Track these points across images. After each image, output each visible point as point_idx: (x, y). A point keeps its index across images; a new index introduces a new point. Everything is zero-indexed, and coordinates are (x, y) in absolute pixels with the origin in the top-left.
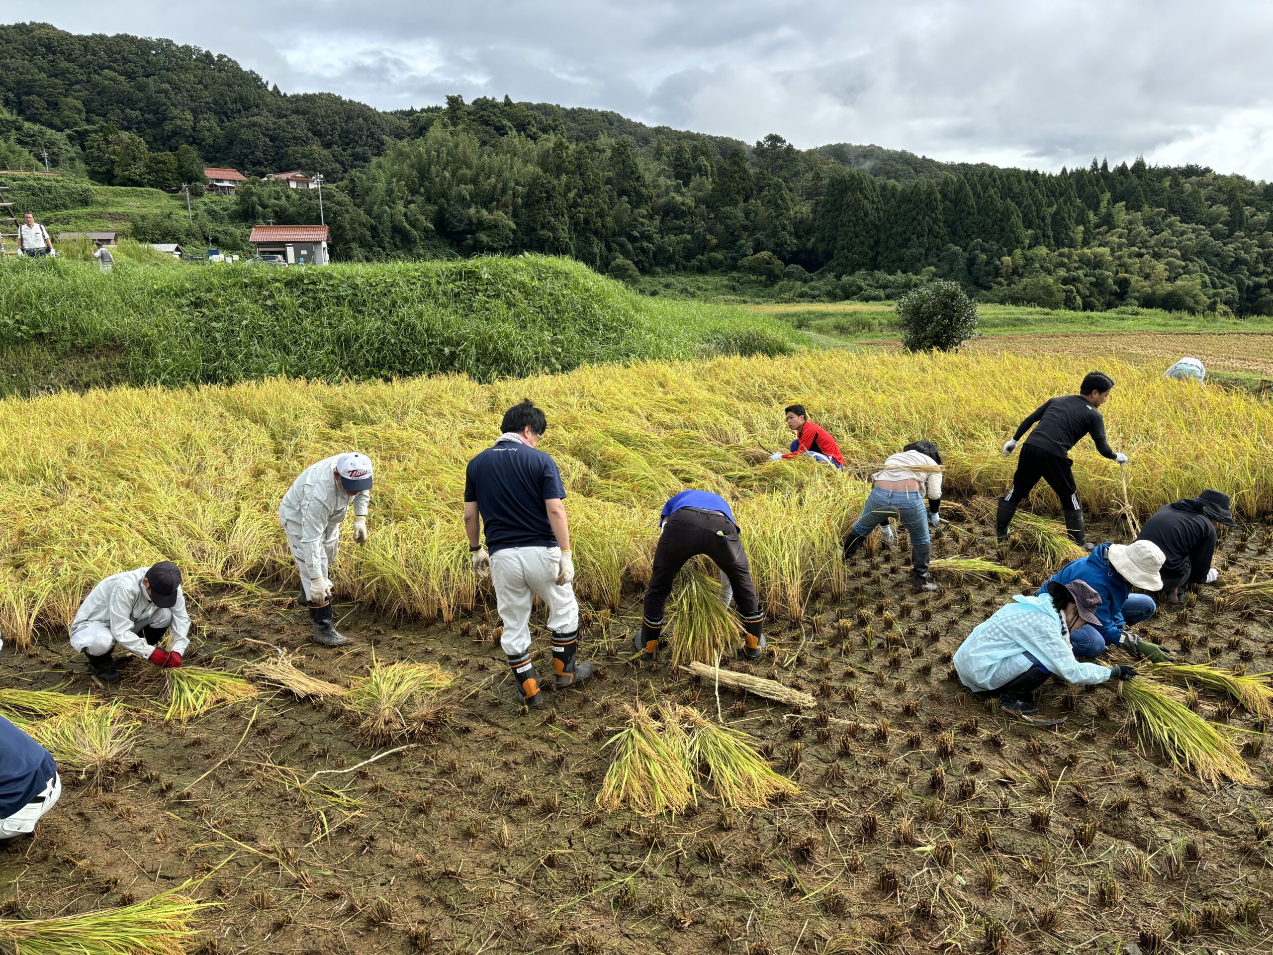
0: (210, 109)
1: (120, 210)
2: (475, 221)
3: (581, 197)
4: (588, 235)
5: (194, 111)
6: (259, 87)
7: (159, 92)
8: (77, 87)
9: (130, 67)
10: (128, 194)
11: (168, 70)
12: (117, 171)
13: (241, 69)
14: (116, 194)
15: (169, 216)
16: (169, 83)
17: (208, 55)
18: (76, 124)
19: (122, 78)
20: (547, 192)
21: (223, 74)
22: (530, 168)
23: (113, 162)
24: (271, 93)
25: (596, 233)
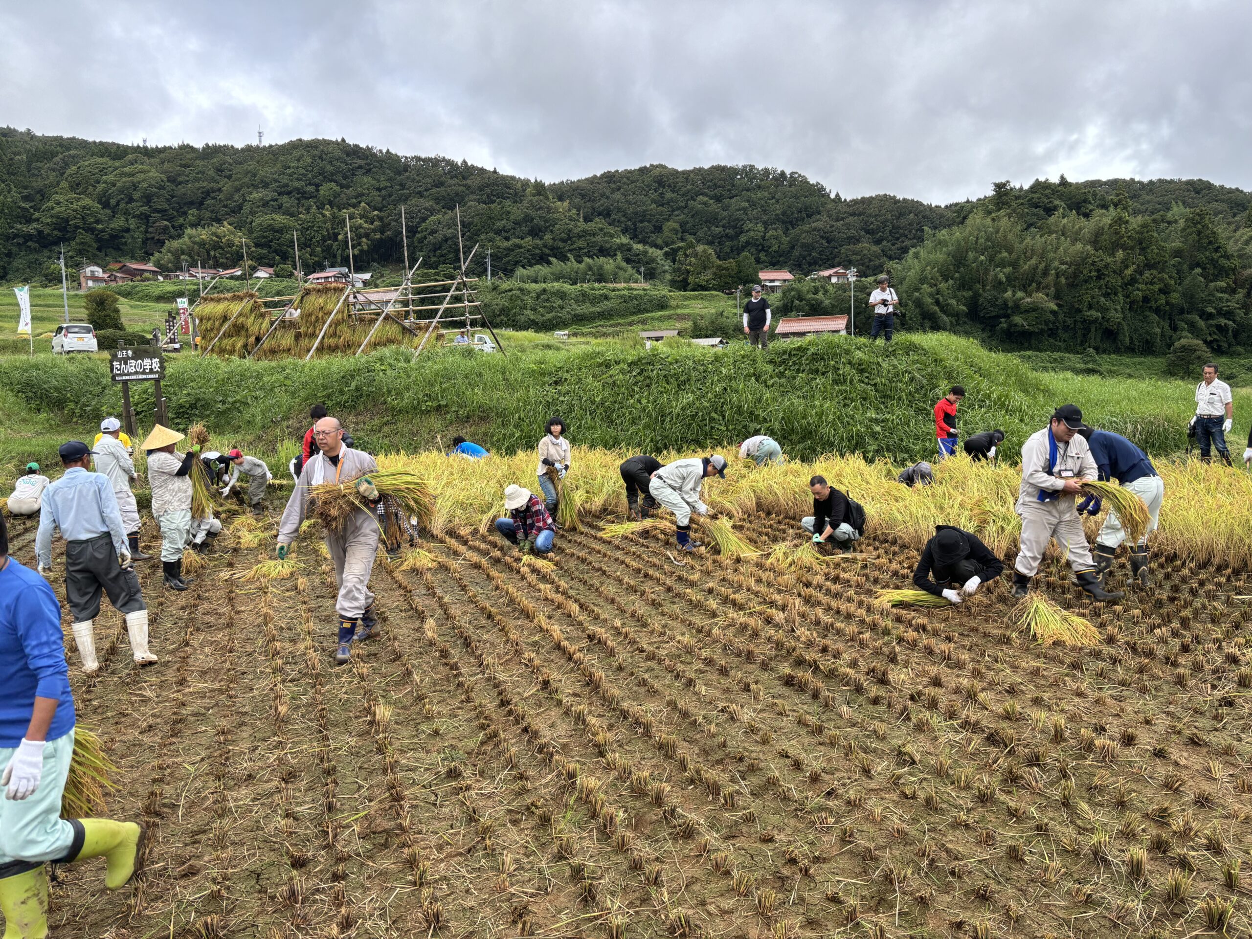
0: (778, 220)
1: (686, 311)
2: (1010, 304)
3: (1141, 274)
4: (1148, 313)
5: (765, 224)
6: (823, 196)
7: (739, 210)
8: (677, 212)
9: (719, 191)
10: (695, 298)
11: (748, 190)
12: (691, 279)
13: (808, 183)
14: (686, 298)
15: (722, 314)
16: (748, 201)
17: (783, 174)
18: (673, 243)
19: (712, 201)
20: (1098, 271)
21: (793, 189)
22: (1079, 246)
23: (688, 272)
24: (833, 200)
25: (1157, 311)
